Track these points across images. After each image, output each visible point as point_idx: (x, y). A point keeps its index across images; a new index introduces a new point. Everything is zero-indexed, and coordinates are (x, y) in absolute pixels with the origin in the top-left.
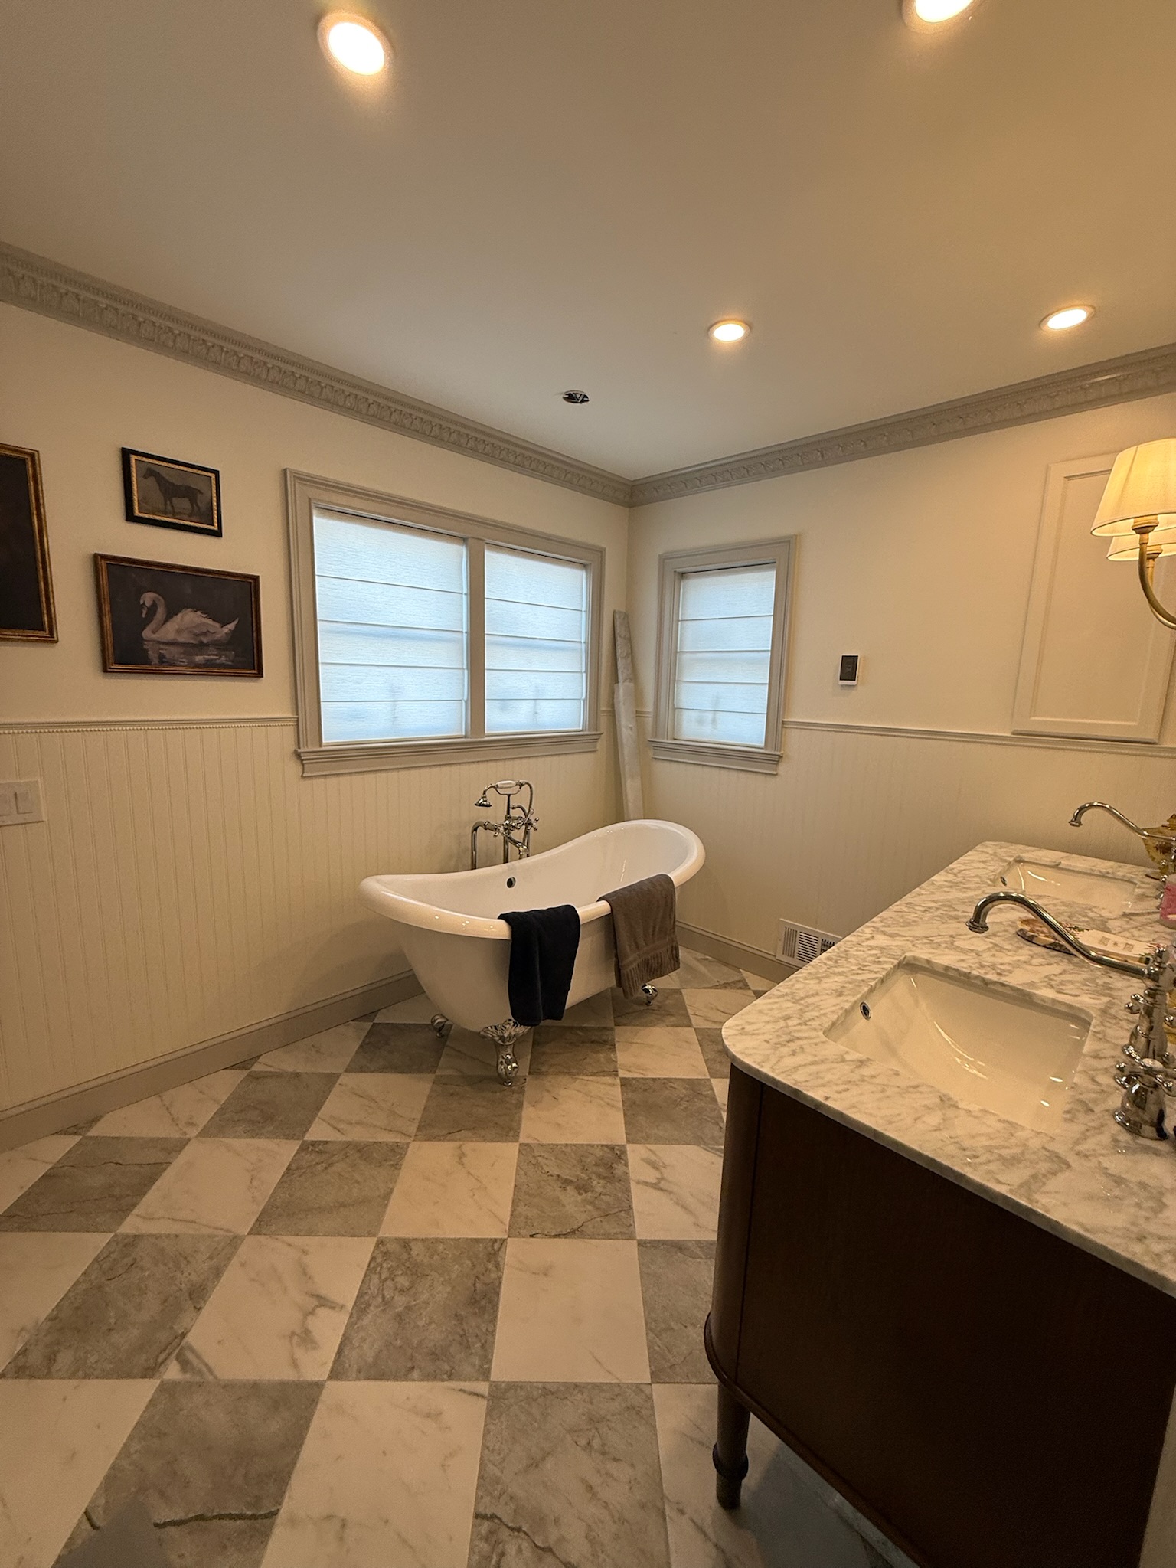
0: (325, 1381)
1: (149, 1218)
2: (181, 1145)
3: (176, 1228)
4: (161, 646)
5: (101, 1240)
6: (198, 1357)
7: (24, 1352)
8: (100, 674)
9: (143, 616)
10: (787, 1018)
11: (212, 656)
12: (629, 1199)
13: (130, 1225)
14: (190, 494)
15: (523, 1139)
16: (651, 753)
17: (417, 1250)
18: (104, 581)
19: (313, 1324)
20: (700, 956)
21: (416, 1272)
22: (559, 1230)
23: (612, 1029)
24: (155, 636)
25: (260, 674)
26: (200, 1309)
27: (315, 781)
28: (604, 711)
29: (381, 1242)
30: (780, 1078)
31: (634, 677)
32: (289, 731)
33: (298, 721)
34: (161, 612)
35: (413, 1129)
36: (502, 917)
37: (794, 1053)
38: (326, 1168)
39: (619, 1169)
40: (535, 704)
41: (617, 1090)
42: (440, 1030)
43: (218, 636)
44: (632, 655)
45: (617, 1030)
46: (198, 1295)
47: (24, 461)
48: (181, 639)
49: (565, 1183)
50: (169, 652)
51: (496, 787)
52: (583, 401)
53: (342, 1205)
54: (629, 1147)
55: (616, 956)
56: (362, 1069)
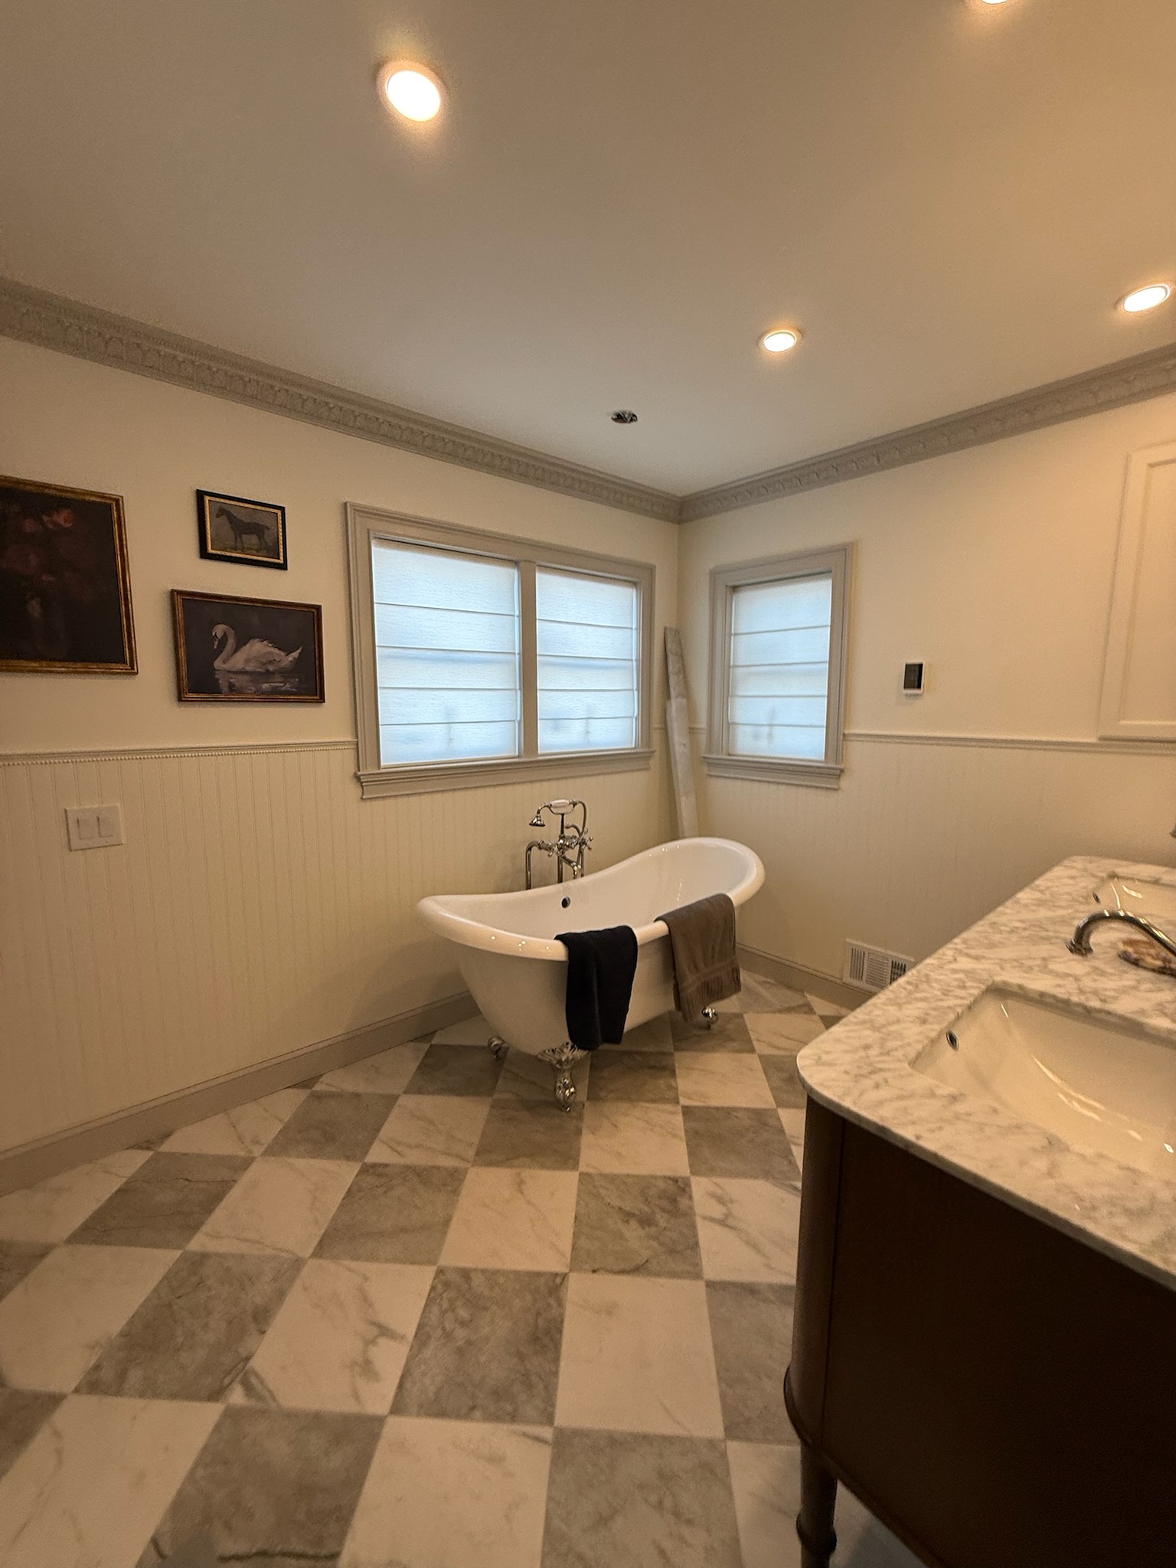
0: (387, 1416)
1: (216, 1236)
2: (247, 1163)
3: (244, 1248)
4: (231, 675)
5: (171, 1256)
6: (262, 1383)
7: (97, 1367)
8: (176, 703)
9: (215, 647)
10: (867, 1047)
11: (277, 683)
12: (695, 1236)
13: (198, 1243)
14: (258, 530)
15: (583, 1168)
16: (705, 769)
17: (477, 1281)
18: (180, 615)
19: (374, 1352)
20: (761, 978)
21: (477, 1304)
22: (622, 1267)
23: (672, 1054)
24: (226, 666)
25: (322, 699)
26: (264, 1332)
27: (374, 803)
28: (656, 729)
29: (440, 1272)
30: (864, 1113)
31: (687, 693)
32: (349, 755)
33: (358, 744)
34: (231, 642)
35: (471, 1153)
36: (558, 938)
37: (877, 1086)
38: (385, 1192)
39: (683, 1202)
40: (587, 723)
41: (679, 1120)
42: (497, 1052)
43: (283, 664)
44: (683, 670)
45: (677, 1055)
46: (261, 1318)
47: (110, 506)
48: (248, 669)
49: (628, 1216)
50: (239, 681)
51: (550, 807)
52: (632, 420)
53: (403, 1230)
54: (694, 1180)
55: (675, 978)
56: (420, 1091)
